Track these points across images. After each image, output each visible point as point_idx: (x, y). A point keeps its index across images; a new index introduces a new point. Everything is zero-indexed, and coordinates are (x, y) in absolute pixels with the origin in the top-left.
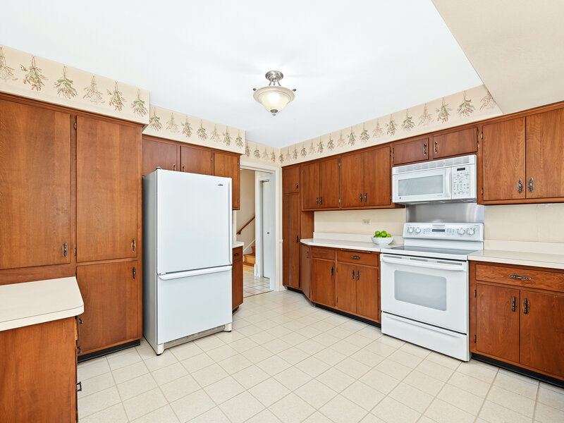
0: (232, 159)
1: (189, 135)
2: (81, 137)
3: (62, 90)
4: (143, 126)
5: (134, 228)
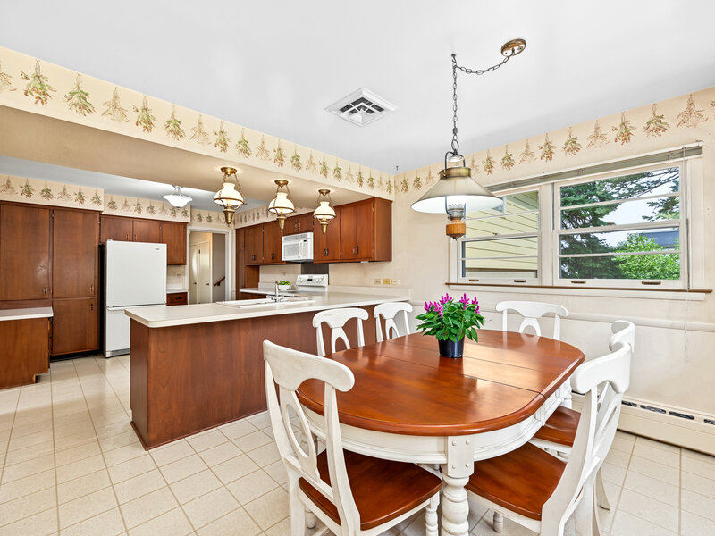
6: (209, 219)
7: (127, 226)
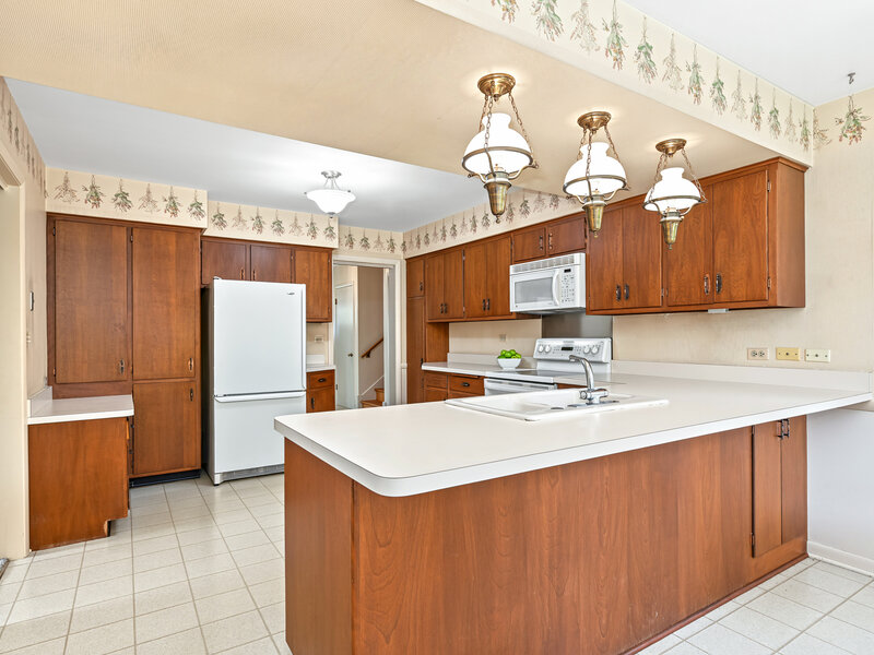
0: (320, 257)
1: (260, 231)
2: (137, 250)
3: (119, 204)
4: (202, 230)
5: (192, 345)
6: (365, 242)
7: (241, 256)
